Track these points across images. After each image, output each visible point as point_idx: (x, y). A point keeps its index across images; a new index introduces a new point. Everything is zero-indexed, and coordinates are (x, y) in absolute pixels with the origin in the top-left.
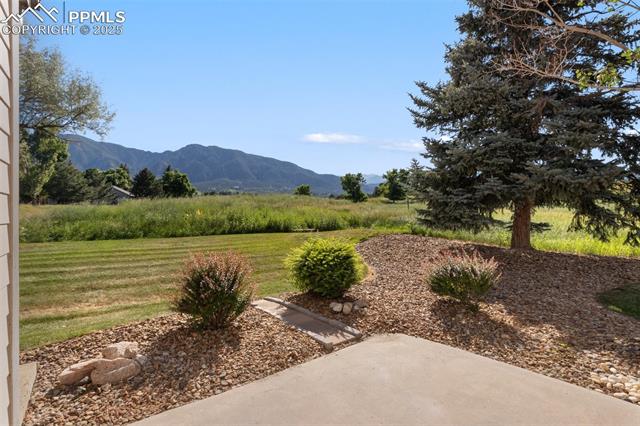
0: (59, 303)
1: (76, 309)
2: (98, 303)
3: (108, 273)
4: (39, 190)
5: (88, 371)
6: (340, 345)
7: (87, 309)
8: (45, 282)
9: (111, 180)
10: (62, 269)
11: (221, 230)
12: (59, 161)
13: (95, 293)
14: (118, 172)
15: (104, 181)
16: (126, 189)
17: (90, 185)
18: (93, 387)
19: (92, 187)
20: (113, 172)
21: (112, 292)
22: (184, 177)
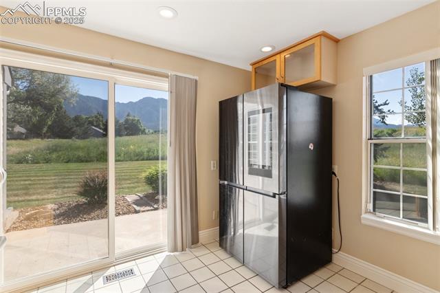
0: (39, 194)
1: (46, 196)
2: (58, 194)
3: (67, 180)
4: (45, 130)
5: (36, 213)
6: (143, 211)
7: (51, 197)
8: (34, 184)
9: (91, 123)
10: (44, 178)
11: (141, 158)
12: (58, 110)
13: (57, 190)
14: (96, 117)
15: (86, 124)
16: (100, 129)
17: (77, 126)
18: (36, 219)
19: (78, 128)
20: (92, 117)
21: (65, 190)
22: (138, 120)
